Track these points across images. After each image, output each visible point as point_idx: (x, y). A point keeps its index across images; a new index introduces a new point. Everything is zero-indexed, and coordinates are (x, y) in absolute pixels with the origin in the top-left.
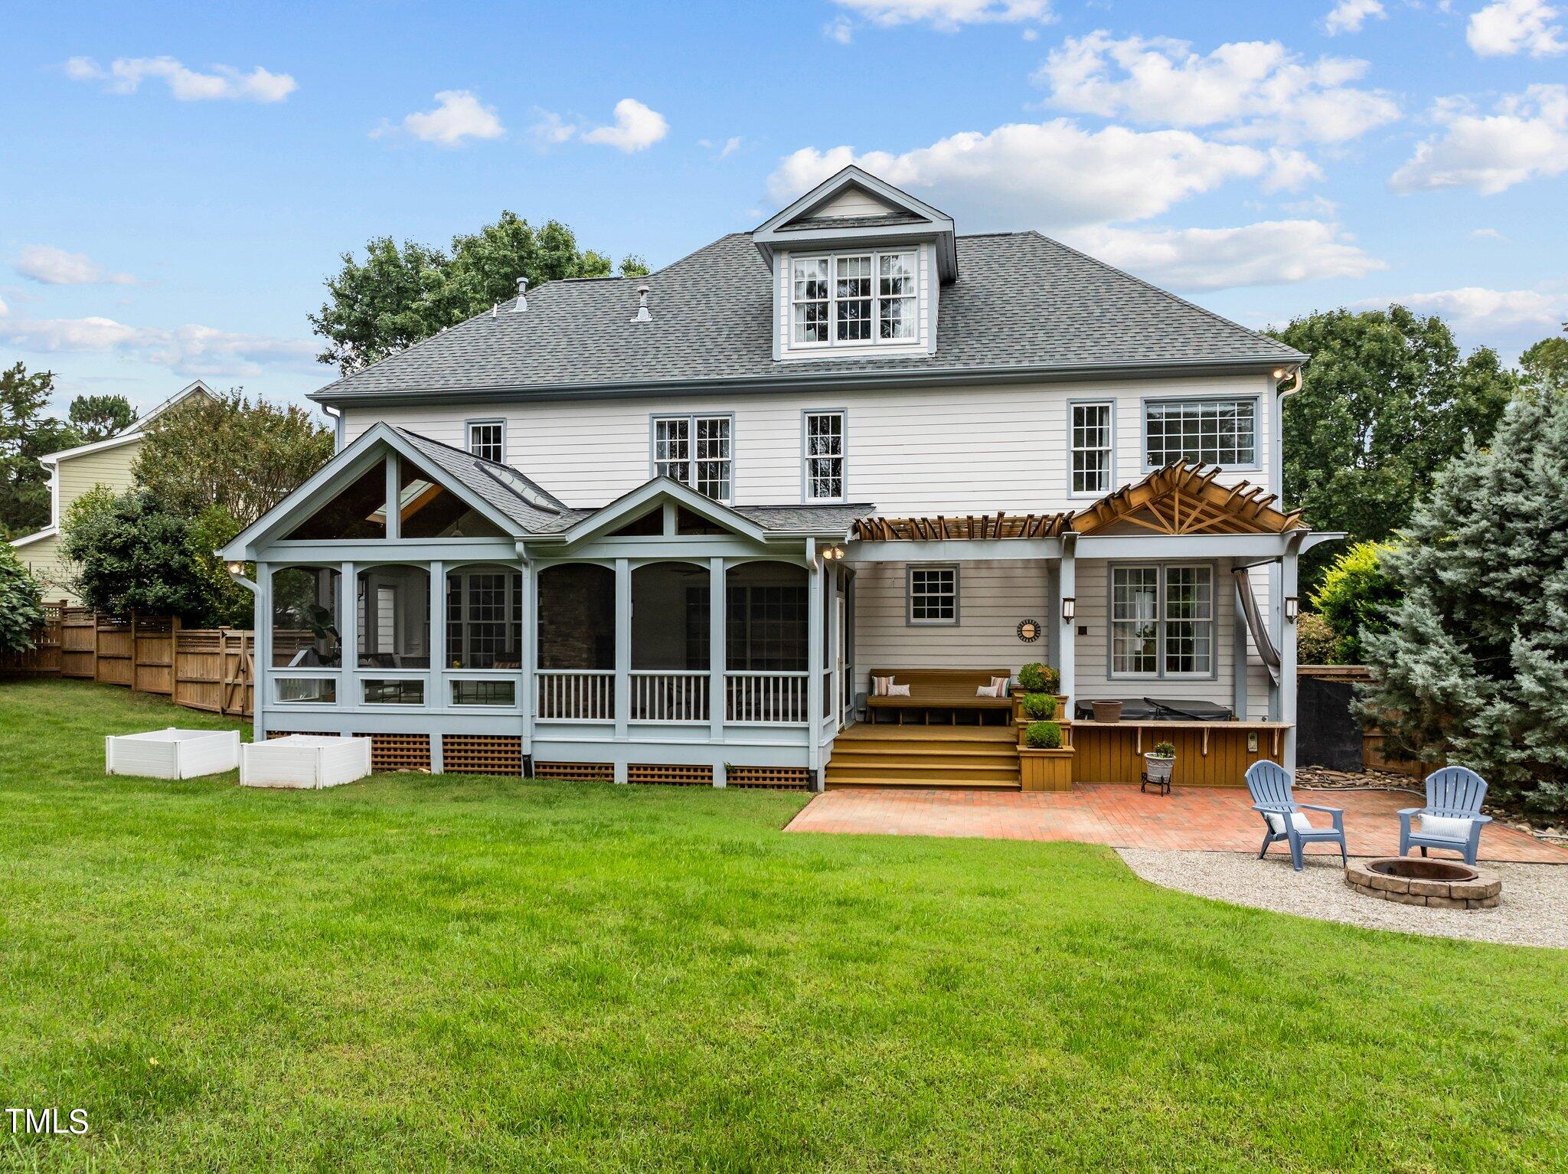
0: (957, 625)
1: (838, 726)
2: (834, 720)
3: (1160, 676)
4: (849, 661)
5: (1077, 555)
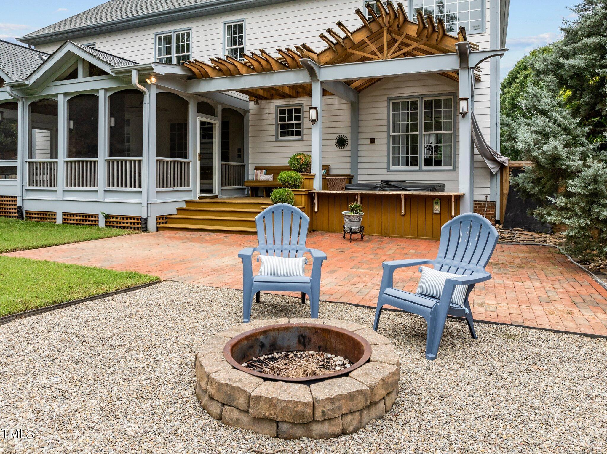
0: (302, 140)
1: (198, 194)
2: (191, 190)
3: (419, 169)
4: (243, 161)
5: (320, 80)
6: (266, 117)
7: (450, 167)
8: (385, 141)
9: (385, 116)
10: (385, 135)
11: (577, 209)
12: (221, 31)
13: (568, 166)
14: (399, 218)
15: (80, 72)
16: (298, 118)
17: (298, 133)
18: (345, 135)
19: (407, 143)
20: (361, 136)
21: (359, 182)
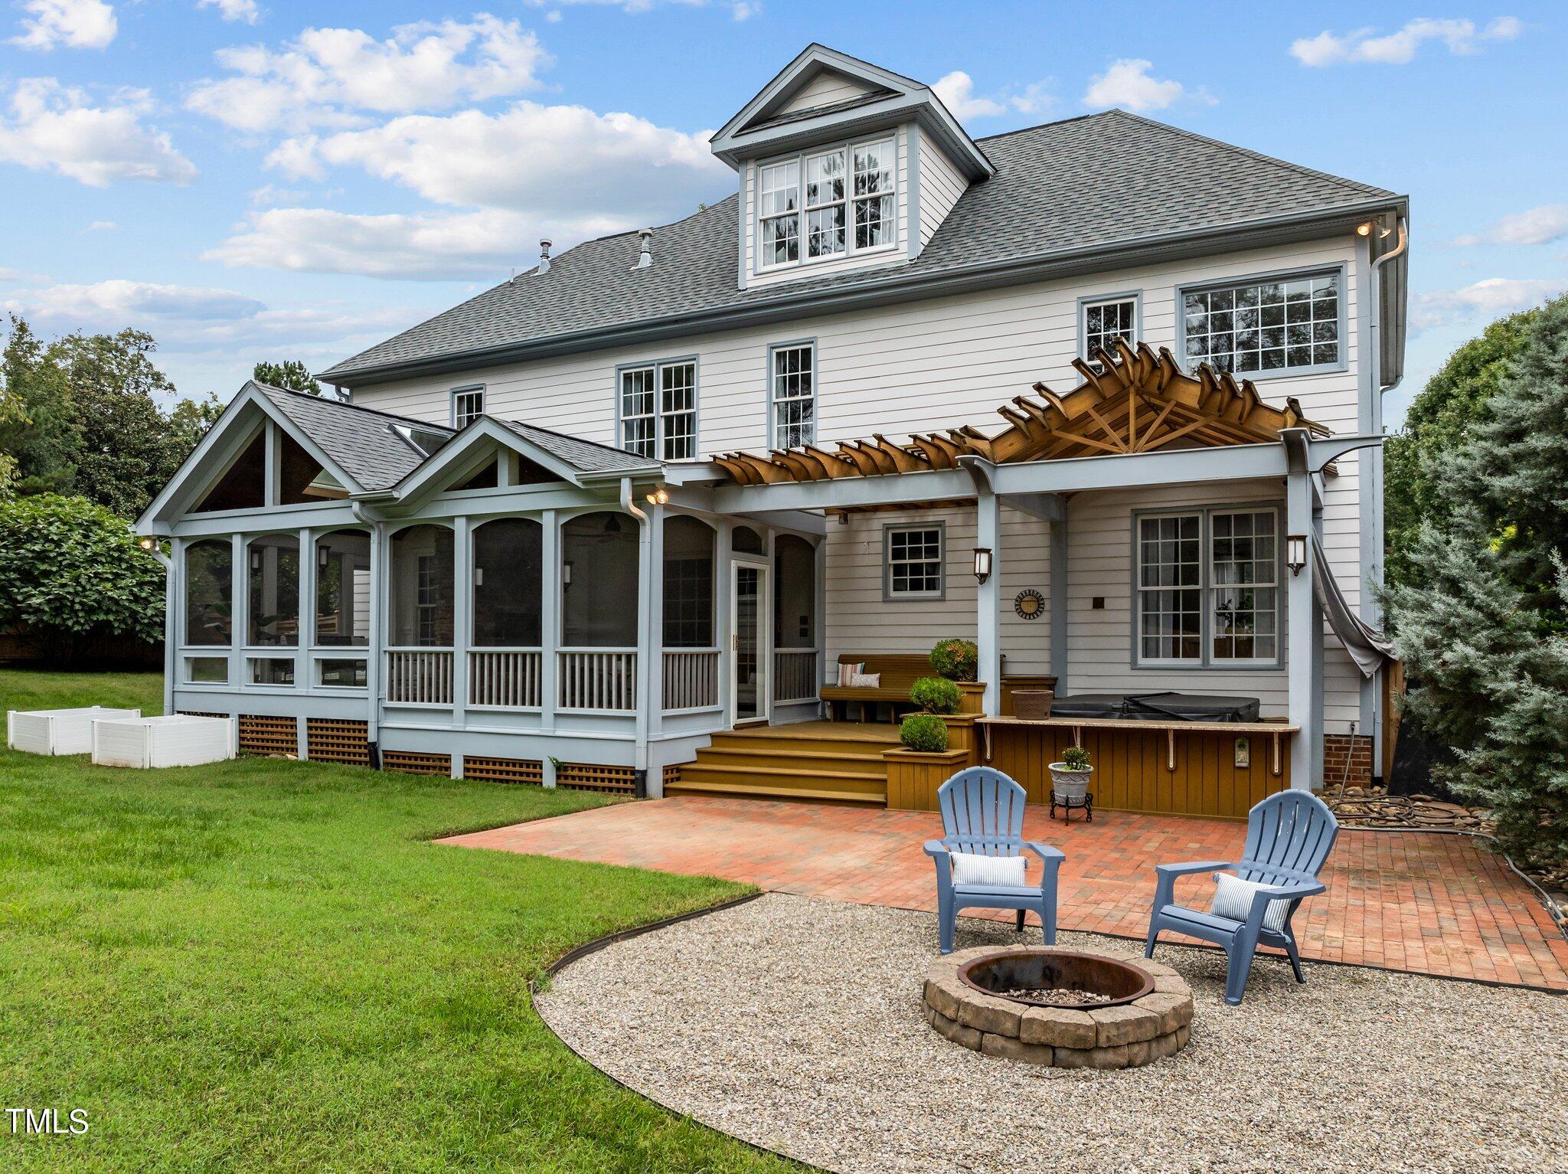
0: (942, 599)
1: (734, 720)
2: (721, 712)
3: (1203, 665)
4: (812, 645)
5: (997, 491)
6: (861, 548)
7: (1272, 661)
8: (1126, 604)
9: (1126, 550)
10: (1126, 591)
11: (1506, 770)
12: (764, 363)
13: (1493, 691)
14: (1164, 777)
15: (503, 474)
16: (933, 552)
17: (932, 585)
18: (1036, 589)
19: (1176, 608)
20: (1072, 592)
21: (1070, 693)
